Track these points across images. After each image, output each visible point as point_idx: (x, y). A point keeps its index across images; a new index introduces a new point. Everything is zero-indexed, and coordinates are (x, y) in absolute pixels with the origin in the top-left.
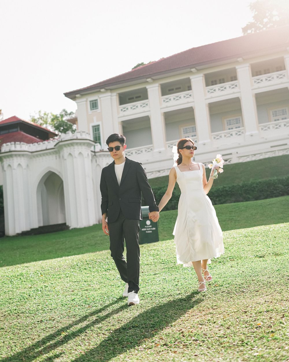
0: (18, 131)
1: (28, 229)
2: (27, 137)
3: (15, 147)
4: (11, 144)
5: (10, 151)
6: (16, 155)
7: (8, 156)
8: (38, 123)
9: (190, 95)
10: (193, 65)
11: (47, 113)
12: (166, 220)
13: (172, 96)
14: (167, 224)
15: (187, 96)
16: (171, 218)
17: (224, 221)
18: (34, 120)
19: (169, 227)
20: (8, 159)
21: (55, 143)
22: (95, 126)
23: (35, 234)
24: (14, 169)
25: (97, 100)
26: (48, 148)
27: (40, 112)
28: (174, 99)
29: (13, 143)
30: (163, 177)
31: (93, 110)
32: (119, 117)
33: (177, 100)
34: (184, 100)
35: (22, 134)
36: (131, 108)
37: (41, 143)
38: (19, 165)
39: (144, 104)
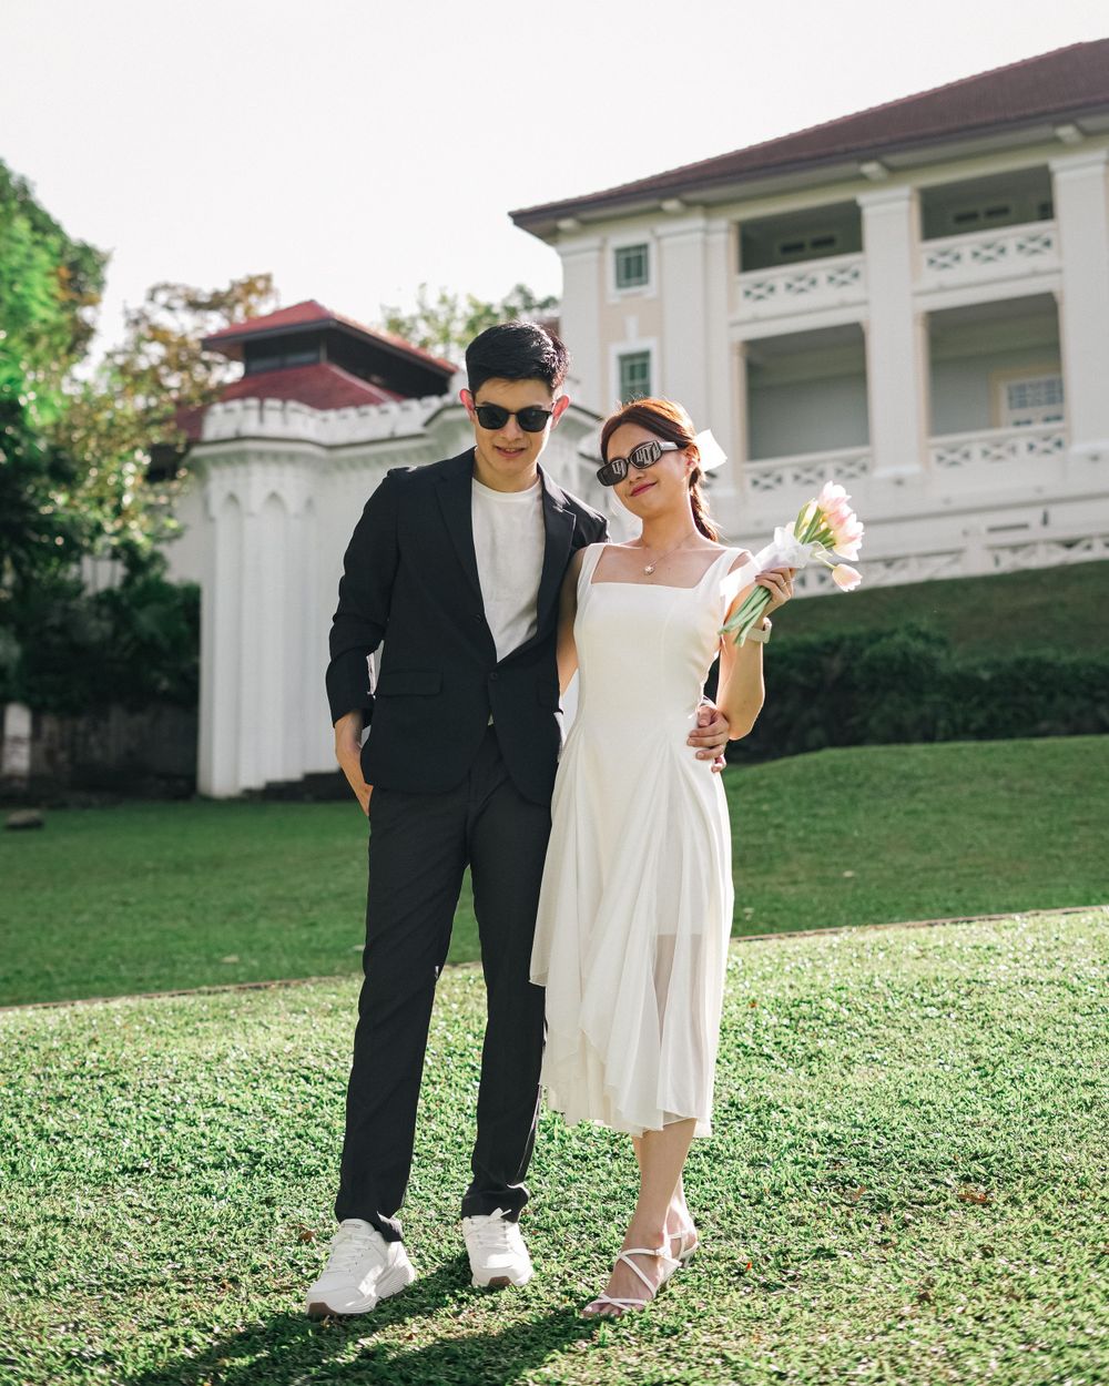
0: (316, 362)
1: (295, 774)
2: (349, 387)
3: (261, 419)
4: (246, 408)
5: (239, 438)
6: (261, 455)
7: (229, 459)
8: (414, 338)
9: (1048, 244)
10: (1067, 109)
11: (451, 296)
12: (834, 793)
13: (966, 243)
14: (834, 811)
15: (1031, 246)
16: (859, 786)
18: (395, 325)
19: (837, 832)
20: (228, 471)
21: (428, 413)
22: (632, 357)
23: (319, 799)
24: (251, 515)
25: (644, 247)
26: (402, 430)
28: (976, 254)
29: (253, 402)
30: (899, 589)
31: (628, 286)
32: (734, 325)
33: (989, 259)
34: (1015, 263)
35: (334, 374)
36: (789, 286)
37: (372, 410)
38: (274, 496)
39: (842, 271)
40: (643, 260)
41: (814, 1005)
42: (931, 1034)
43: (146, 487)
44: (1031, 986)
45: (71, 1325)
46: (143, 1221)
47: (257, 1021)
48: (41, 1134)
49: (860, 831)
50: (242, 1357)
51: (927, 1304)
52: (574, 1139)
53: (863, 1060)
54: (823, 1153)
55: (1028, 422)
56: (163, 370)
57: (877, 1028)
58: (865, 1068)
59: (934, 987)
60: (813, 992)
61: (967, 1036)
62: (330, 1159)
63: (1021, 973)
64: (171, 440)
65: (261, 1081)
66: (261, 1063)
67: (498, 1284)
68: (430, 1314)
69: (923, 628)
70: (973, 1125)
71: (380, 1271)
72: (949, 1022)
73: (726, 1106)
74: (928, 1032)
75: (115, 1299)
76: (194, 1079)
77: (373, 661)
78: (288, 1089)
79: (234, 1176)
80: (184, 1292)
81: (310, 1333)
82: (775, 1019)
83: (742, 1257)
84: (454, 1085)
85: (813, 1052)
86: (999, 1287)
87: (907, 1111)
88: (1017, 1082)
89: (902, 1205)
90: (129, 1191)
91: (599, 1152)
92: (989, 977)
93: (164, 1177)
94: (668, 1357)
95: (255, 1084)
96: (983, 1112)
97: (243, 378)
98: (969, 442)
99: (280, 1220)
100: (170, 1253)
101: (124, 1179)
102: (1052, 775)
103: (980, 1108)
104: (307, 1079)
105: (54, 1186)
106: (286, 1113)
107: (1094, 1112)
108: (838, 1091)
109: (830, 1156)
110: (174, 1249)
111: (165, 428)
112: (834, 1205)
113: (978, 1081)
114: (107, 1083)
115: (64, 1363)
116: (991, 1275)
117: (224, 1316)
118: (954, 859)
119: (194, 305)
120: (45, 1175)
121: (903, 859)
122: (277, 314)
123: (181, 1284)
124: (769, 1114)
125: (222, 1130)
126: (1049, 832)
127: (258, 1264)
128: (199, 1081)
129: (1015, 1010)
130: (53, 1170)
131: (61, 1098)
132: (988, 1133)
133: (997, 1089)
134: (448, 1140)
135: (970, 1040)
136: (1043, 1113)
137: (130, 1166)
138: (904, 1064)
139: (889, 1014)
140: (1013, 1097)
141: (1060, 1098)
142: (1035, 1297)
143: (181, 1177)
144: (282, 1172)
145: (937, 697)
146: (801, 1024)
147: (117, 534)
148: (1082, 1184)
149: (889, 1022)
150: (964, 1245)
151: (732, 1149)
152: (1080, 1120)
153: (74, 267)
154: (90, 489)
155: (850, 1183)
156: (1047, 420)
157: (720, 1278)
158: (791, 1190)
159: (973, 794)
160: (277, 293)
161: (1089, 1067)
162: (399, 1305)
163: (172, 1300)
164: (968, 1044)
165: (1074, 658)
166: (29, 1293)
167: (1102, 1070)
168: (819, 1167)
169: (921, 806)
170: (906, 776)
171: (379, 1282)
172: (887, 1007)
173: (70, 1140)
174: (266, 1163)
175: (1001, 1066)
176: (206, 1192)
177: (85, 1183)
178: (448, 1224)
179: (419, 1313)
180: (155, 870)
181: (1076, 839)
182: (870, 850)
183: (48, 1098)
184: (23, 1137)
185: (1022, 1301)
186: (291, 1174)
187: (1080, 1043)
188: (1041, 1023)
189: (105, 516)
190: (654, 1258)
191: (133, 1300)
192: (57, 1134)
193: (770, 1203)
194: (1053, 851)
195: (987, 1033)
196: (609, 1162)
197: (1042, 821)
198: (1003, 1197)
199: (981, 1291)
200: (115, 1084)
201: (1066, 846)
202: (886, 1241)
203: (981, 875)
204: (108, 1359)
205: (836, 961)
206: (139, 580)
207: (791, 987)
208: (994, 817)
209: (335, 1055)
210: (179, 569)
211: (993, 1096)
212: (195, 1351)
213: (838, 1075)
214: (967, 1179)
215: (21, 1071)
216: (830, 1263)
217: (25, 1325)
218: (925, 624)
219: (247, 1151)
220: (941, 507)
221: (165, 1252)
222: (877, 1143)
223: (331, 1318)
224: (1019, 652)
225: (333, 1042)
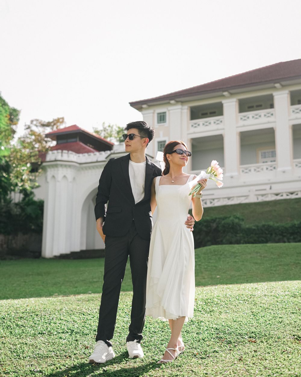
0: (76, 141)
1: (68, 252)
2: (85, 148)
3: (62, 156)
4: (58, 153)
5: (56, 161)
6: (61, 165)
7: (53, 166)
8: (102, 136)
9: (272, 115)
10: (278, 79)
11: (111, 125)
12: (214, 257)
13: (251, 114)
14: (214, 261)
15: (268, 115)
16: (221, 255)
17: (288, 265)
18: (97, 132)
19: (215, 266)
20: (52, 169)
21: (107, 155)
22: (161, 142)
23: (75, 259)
24: (58, 181)
25: (165, 113)
26: (100, 160)
27: (104, 123)
28: (253, 117)
29: (60, 151)
30: (232, 205)
31: (160, 123)
32: (188, 134)
33: (257, 118)
34: (263, 120)
35: (81, 145)
36: (203, 124)
37: (92, 154)
38: (65, 177)
39: (218, 121)
40: (165, 116)
41: (212, 300)
42: (241, 307)
43: (30, 174)
44: (266, 296)
45: (30, 365)
46: (45, 344)
47: (69, 302)
48: (17, 325)
49: (221, 266)
50: (74, 371)
51: (241, 361)
52: (152, 328)
53: (224, 312)
54: (215, 332)
55: (266, 162)
56: (34, 143)
57: (227, 305)
58: (225, 314)
59: (242, 296)
60: (211, 297)
61: (250, 307)
62: (91, 331)
63: (264, 294)
64: (37, 161)
65: (72, 315)
66: (72, 311)
67: (136, 357)
68: (119, 363)
69: (238, 216)
70: (252, 326)
71: (107, 354)
72: (246, 304)
73: (190, 321)
74: (240, 306)
75: (41, 360)
76: (55, 314)
77: (106, 205)
78: (79, 317)
79: (67, 335)
80: (58, 359)
81: (90, 367)
82: (202, 303)
83: (195, 352)
84: (121, 316)
85: (211, 310)
86: (258, 358)
87: (235, 323)
88: (263, 317)
89: (234, 342)
90: (41, 338)
91: (159, 331)
92: (256, 294)
93: (50, 335)
94: (179, 371)
95: (70, 316)
96: (254, 323)
97: (56, 145)
98: (251, 167)
99: (80, 344)
100: (53, 351)
101: (39, 335)
102: (272, 253)
103: (253, 322)
104: (84, 315)
105: (22, 337)
106: (79, 322)
107: (282, 323)
108: (218, 319)
109: (216, 332)
110: (54, 350)
111: (35, 158)
112: (218, 343)
113: (253, 317)
114: (33, 314)
115: (30, 372)
116: (256, 356)
117: (68, 363)
118: (246, 273)
119: (43, 125)
120: (19, 334)
121: (233, 273)
122: (65, 128)
123: (57, 357)
124: (201, 323)
125: (63, 325)
126: (271, 267)
127: (76, 353)
128: (56, 315)
129: (262, 302)
130: (21, 333)
131: (21, 318)
132: (255, 328)
133: (258, 319)
134: (121, 328)
135: (251, 308)
136: (269, 324)
137: (41, 332)
138: (234, 313)
139: (231, 302)
140: (261, 320)
141: (273, 321)
142: (267, 360)
143: (54, 335)
144: (79, 334)
145: (241, 235)
146: (208, 304)
147: (22, 186)
148: (279, 338)
149: (230, 304)
150: (250, 350)
151: (192, 331)
152: (278, 325)
153: (11, 114)
154: (15, 174)
155: (222, 338)
156: (271, 161)
157: (190, 356)
158: (207, 339)
159: (251, 257)
160: (66, 123)
161: (281, 314)
162: (111, 362)
163: (55, 360)
164: (250, 309)
165: (278, 225)
166: (19, 359)
167: (284, 315)
168: (214, 334)
169: (237, 260)
170: (234, 253)
171: (106, 356)
172: (230, 301)
173: (25, 327)
174: (75, 332)
175: (259, 314)
176: (61, 338)
177: (30, 336)
178: (122, 345)
179: (117, 363)
180: (32, 275)
181: (278, 269)
182: (224, 271)
183: (18, 318)
184: (13, 326)
185: (264, 360)
186: (82, 335)
187: (279, 309)
188: (269, 304)
189: (19, 181)
190: (174, 351)
191: (45, 360)
192: (21, 325)
193: (202, 342)
194: (272, 272)
195: (255, 307)
196: (161, 333)
197: (269, 264)
198: (259, 341)
199: (254, 358)
200: (35, 315)
201: (275, 271)
202: (231, 350)
203: (253, 277)
204: (40, 372)
205: (217, 291)
206: (27, 199)
207: (206, 296)
208: (256, 263)
209: (90, 309)
210: (38, 196)
211: (257, 320)
212: (62, 370)
213: (218, 315)
214: (250, 337)
215: (10, 311)
216: (217, 354)
217: (19, 365)
218: (238, 215)
219: (70, 329)
220: (243, 184)
221: (52, 350)
222: (228, 330)
223: (95, 364)
224: (263, 223)
225: (89, 306)
